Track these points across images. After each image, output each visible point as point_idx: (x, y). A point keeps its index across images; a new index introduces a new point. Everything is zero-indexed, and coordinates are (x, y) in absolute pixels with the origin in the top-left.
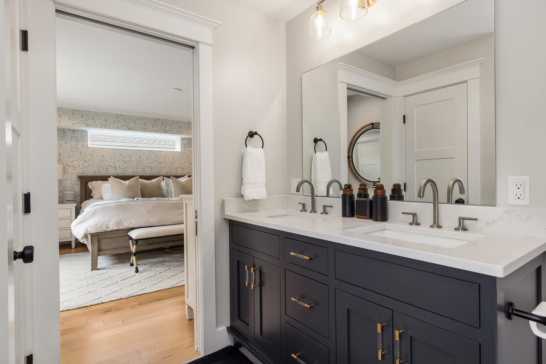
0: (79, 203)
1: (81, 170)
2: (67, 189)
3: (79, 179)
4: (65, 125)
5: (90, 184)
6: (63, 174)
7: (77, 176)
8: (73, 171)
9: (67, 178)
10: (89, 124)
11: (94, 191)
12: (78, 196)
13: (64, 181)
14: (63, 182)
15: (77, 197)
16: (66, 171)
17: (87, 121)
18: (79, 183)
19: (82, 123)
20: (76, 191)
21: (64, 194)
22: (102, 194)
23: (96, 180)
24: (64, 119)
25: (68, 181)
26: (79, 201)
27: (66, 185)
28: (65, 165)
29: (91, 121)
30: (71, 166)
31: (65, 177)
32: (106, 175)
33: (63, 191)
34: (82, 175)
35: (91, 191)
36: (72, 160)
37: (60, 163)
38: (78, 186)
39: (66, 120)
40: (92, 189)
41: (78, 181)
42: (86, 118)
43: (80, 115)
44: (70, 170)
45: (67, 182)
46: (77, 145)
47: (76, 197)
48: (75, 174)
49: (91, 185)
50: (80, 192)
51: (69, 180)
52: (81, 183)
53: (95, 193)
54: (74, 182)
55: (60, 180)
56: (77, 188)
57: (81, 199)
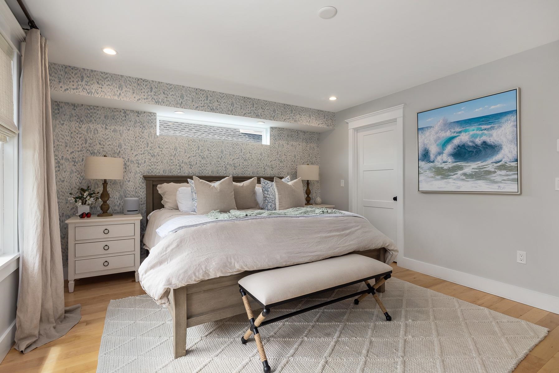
0: (145, 212)
1: (147, 168)
2: (129, 194)
3: (145, 180)
4: (128, 100)
5: (159, 188)
6: (124, 173)
7: (142, 176)
8: (137, 169)
9: (129, 178)
10: (160, 100)
11: (165, 198)
12: (144, 204)
13: (125, 183)
14: (123, 184)
15: (142, 204)
16: (127, 168)
17: (157, 95)
18: (144, 185)
19: (150, 99)
20: (141, 196)
21: (125, 201)
22: (177, 202)
23: (168, 182)
24: (126, 91)
25: (131, 183)
26: (144, 211)
27: (128, 189)
28: (127, 160)
29: (162, 96)
30: (135, 162)
31: (127, 177)
32: (178, 175)
33: (123, 197)
34: (148, 175)
35: (161, 198)
36: (135, 153)
37: (120, 157)
38: (143, 190)
39: (128, 93)
40: (162, 194)
41: (143, 183)
42: (156, 93)
43: (148, 88)
44: (134, 168)
45: (129, 184)
46: (143, 133)
47: (141, 206)
48: (139, 173)
49: (163, 188)
50: (145, 198)
51: (132, 181)
52: (147, 185)
53: (166, 200)
54: (138, 183)
55: (120, 181)
56: (141, 193)
57: (147, 208)
